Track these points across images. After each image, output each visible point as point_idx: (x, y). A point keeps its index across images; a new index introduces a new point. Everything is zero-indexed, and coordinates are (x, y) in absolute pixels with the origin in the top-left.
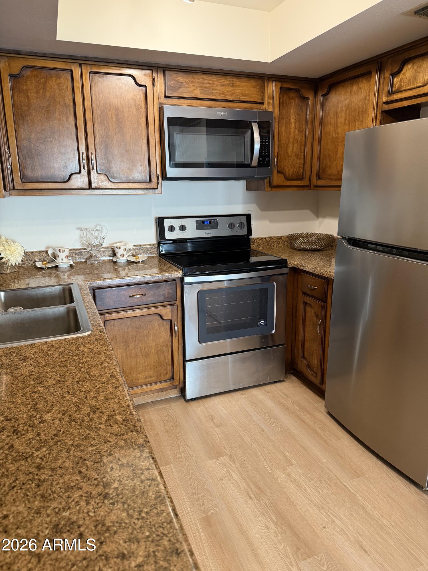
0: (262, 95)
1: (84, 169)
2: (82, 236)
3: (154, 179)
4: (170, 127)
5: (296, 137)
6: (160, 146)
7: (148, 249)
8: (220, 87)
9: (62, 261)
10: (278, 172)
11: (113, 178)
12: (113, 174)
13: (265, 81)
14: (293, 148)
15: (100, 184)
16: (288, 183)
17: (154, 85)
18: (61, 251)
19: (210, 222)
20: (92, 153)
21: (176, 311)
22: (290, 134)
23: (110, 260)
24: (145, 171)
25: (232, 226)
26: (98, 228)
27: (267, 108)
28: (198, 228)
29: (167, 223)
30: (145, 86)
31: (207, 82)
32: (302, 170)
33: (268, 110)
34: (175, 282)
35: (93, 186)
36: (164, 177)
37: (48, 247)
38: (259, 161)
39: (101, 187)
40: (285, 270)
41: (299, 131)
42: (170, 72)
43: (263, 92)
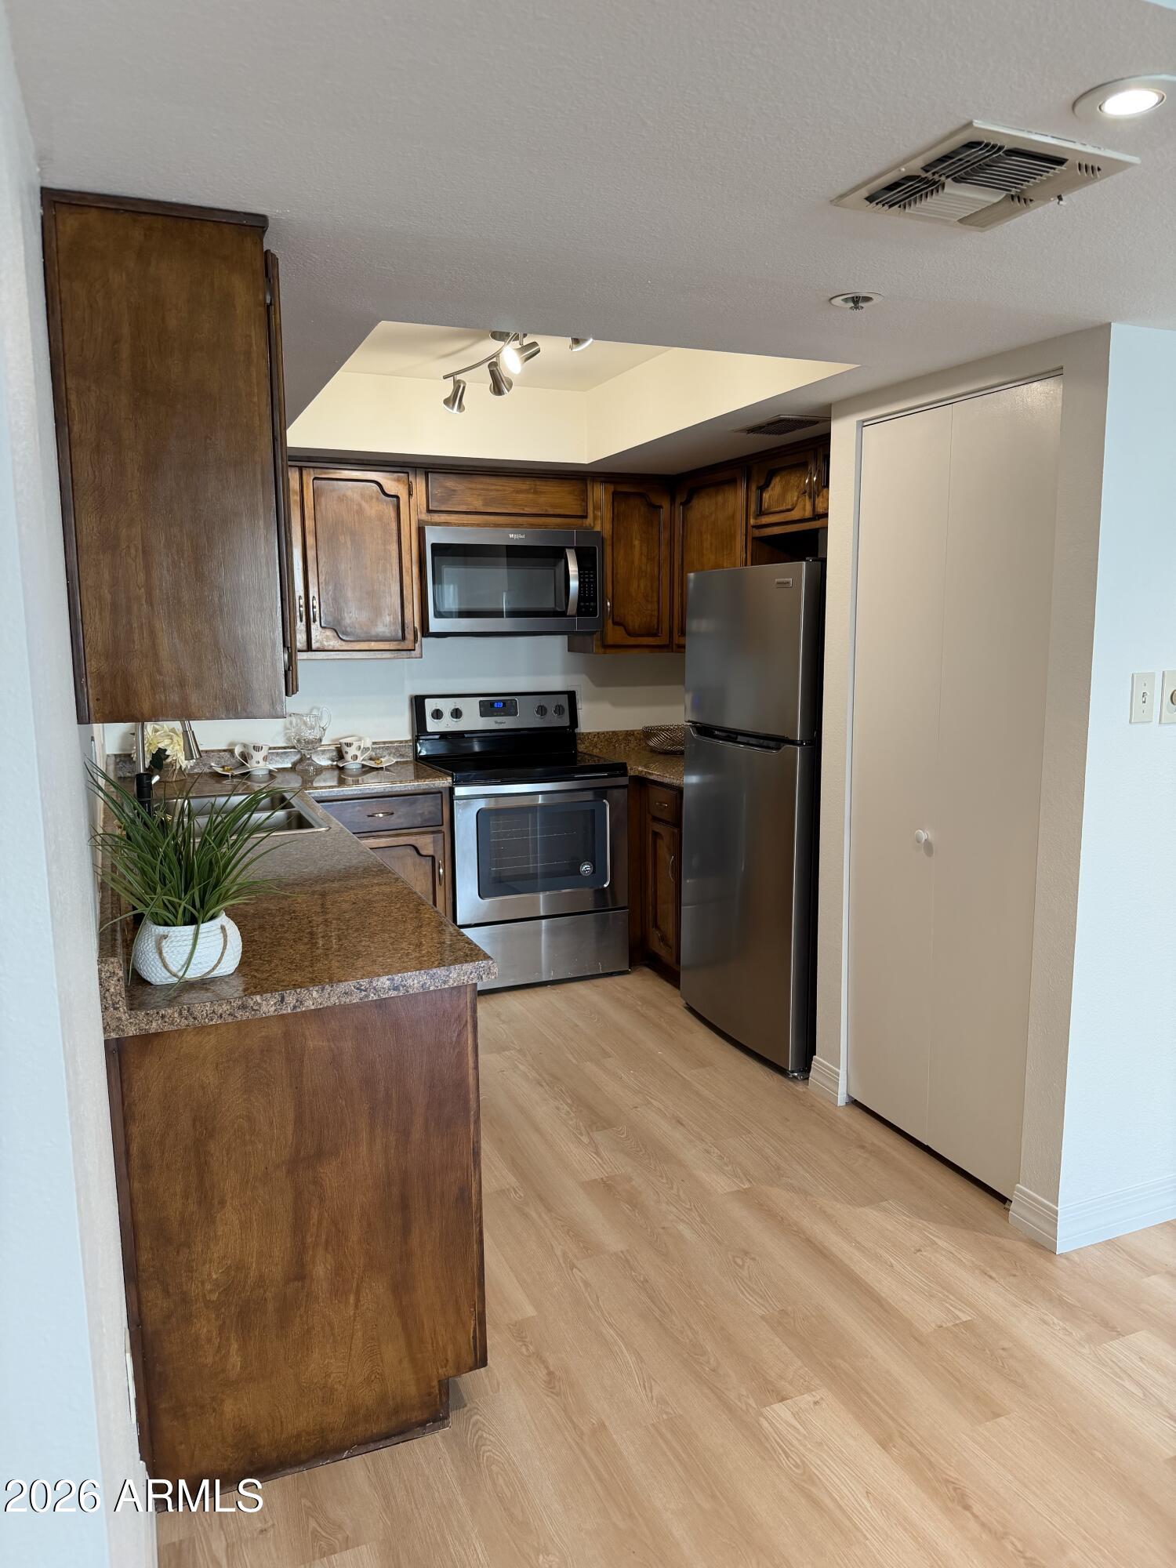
0: (583, 504)
1: (301, 621)
2: (289, 726)
3: (410, 636)
4: (436, 558)
5: (643, 568)
6: (419, 584)
7: (397, 748)
8: (514, 495)
9: (257, 765)
10: (615, 623)
11: (345, 633)
12: (346, 628)
13: (588, 482)
14: (639, 586)
15: (325, 643)
16: (632, 641)
17: (410, 494)
18: (257, 748)
19: (504, 704)
20: (314, 597)
21: (441, 841)
22: (633, 562)
23: (332, 765)
24: (395, 623)
25: (542, 710)
26: (315, 712)
27: (592, 525)
28: (483, 714)
29: (430, 705)
30: (397, 497)
31: (494, 487)
32: (656, 620)
33: (593, 528)
34: (439, 795)
35: (314, 646)
36: (426, 632)
37: (234, 744)
38: (579, 607)
39: (326, 648)
40: (624, 781)
41: (648, 559)
42: (436, 475)
43: (585, 500)
